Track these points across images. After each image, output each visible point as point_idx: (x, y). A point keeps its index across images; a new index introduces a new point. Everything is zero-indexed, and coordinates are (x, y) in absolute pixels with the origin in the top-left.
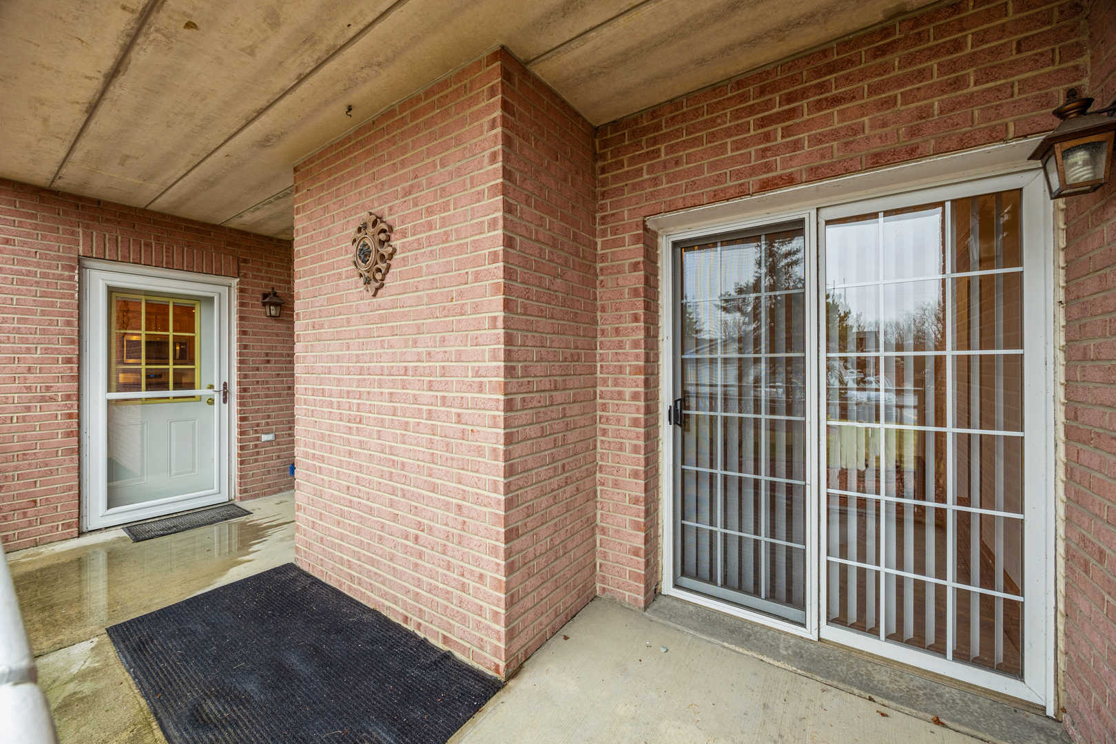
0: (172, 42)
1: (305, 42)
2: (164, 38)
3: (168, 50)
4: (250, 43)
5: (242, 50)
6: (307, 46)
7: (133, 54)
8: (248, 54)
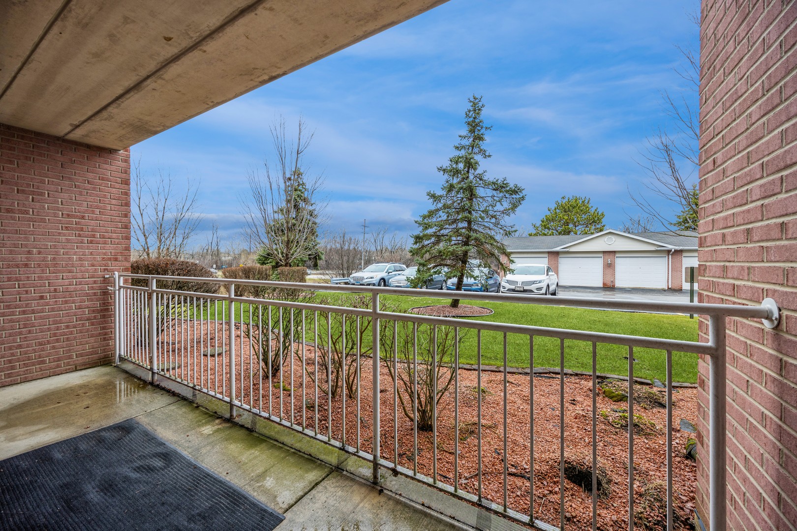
0: (185, 30)
1: (87, 24)
2: (189, 33)
3: (190, 25)
4: (128, 26)
5: (133, 21)
6: (84, 21)
7: (218, 24)
8: (129, 18)
